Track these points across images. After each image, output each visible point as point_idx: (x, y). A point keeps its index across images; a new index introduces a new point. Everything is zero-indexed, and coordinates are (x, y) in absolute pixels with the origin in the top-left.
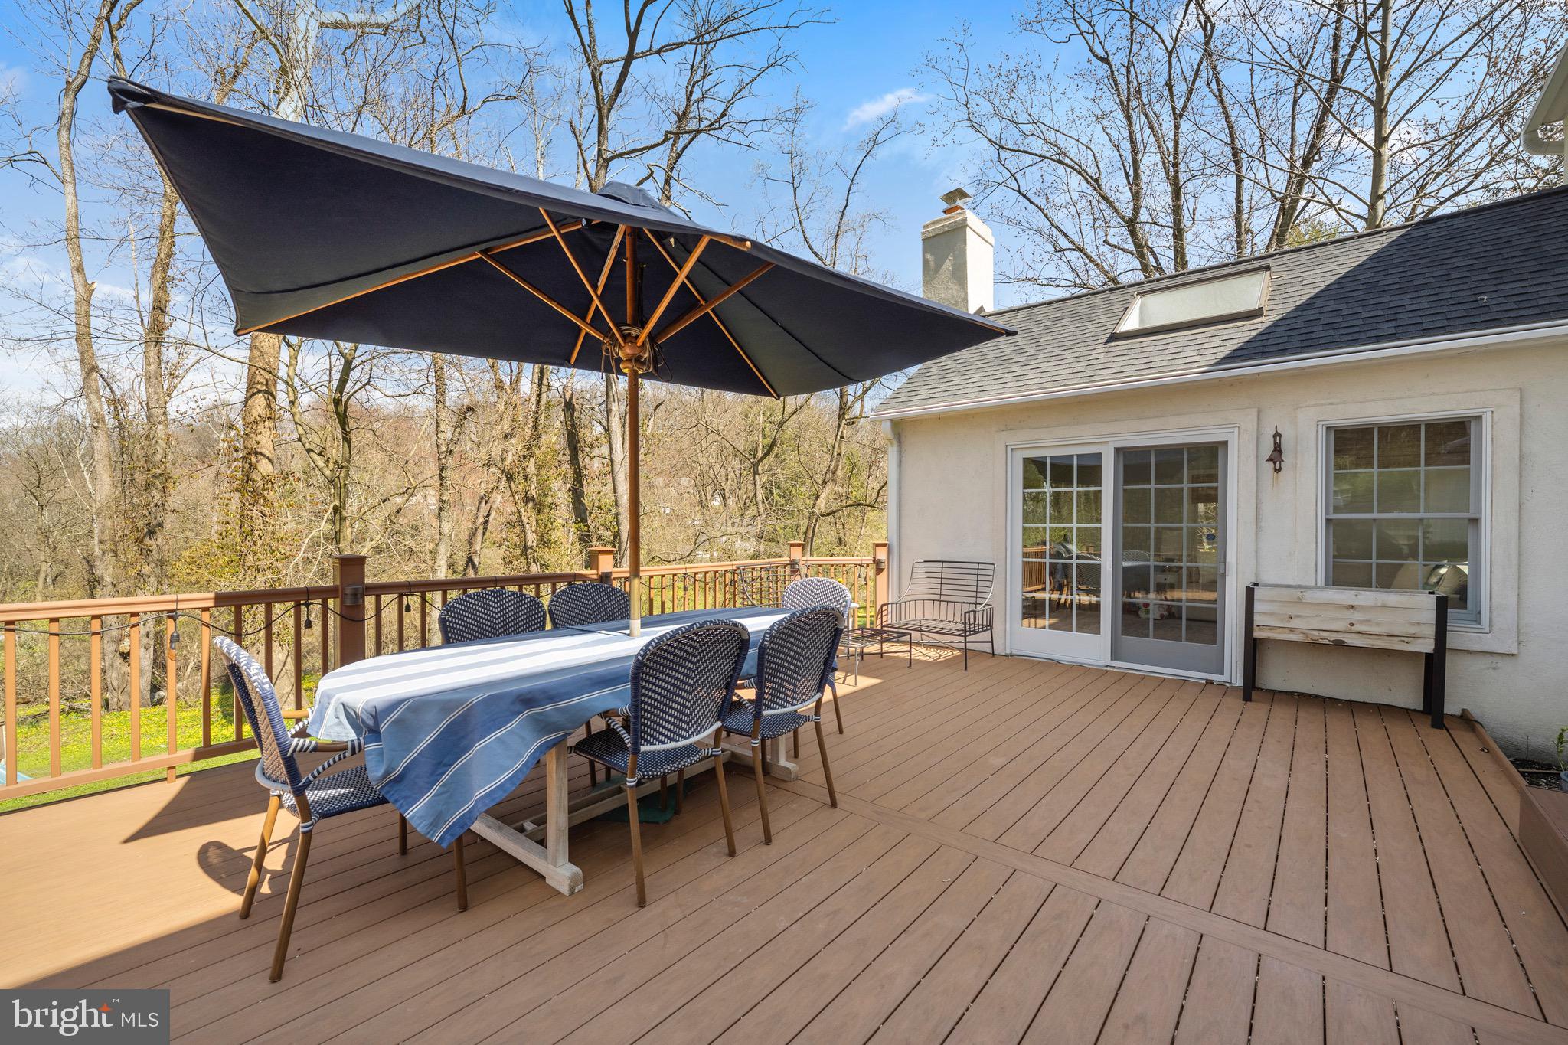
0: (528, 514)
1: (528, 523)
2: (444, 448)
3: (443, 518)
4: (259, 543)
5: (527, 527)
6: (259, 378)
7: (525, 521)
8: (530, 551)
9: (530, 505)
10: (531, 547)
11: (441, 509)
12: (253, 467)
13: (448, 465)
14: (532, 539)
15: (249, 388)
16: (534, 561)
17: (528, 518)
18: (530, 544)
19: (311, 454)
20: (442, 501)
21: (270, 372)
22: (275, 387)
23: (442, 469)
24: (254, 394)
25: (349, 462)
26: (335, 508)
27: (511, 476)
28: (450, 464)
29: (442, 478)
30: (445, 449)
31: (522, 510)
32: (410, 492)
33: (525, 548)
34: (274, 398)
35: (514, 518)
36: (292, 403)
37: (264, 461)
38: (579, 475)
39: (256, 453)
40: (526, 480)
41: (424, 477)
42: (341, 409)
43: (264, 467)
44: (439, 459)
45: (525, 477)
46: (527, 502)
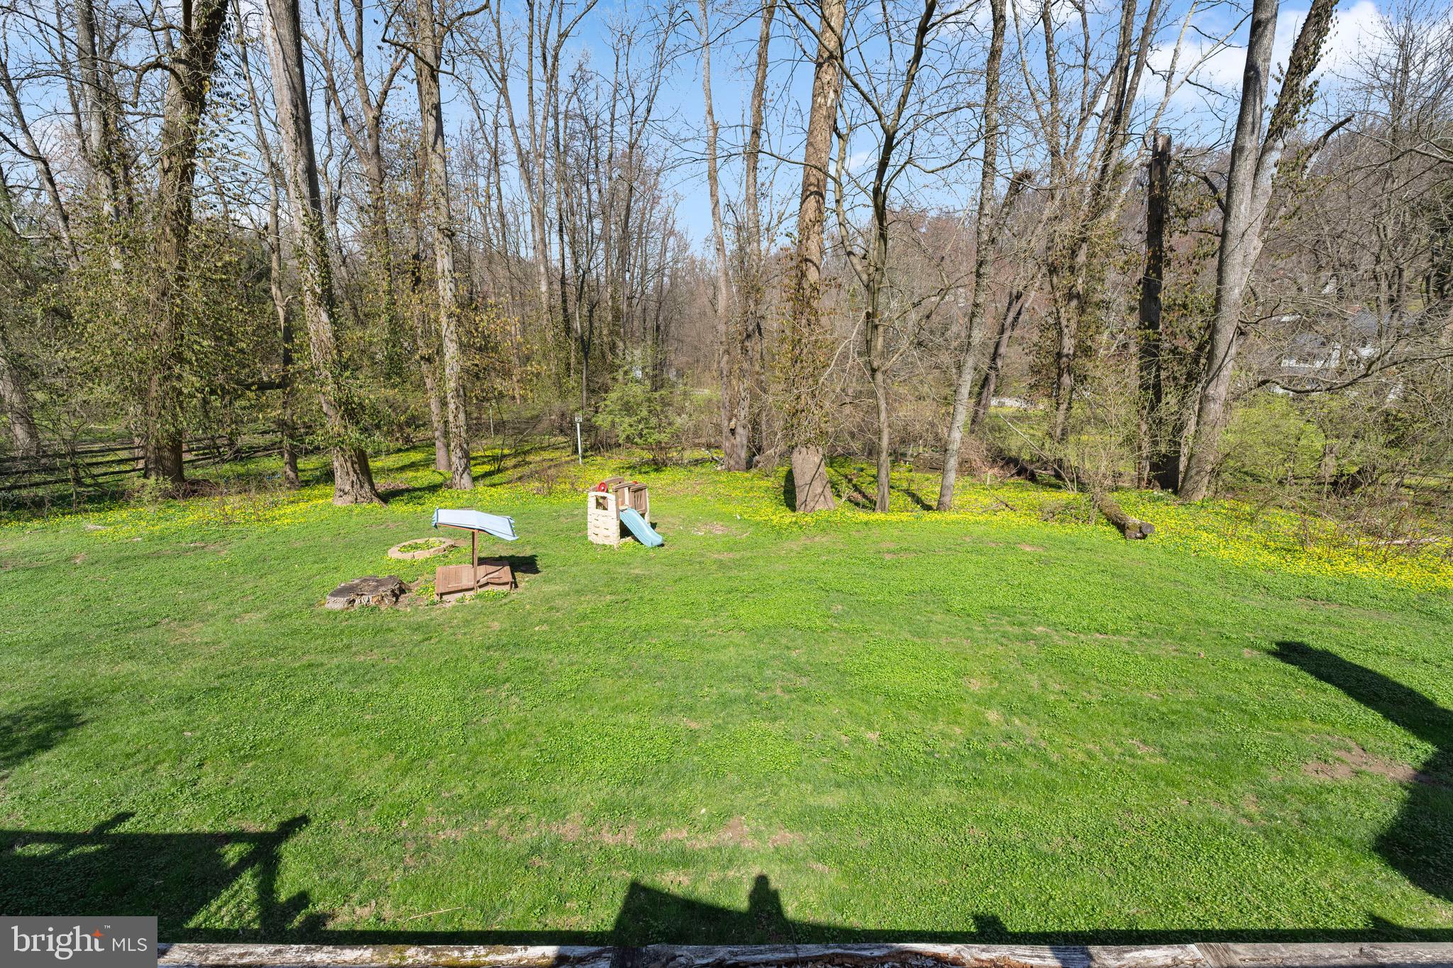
0: (1069, 313)
1: (1067, 326)
2: (985, 237)
3: (975, 325)
4: (805, 351)
5: (1066, 330)
6: (813, 180)
7: (1064, 323)
8: (1064, 359)
9: (1074, 303)
10: (1067, 356)
11: (973, 315)
12: (803, 275)
13: (988, 258)
14: (1069, 345)
15: (804, 191)
16: (1068, 371)
17: (1068, 320)
18: (1065, 351)
19: (852, 257)
20: (976, 305)
21: (820, 170)
22: (825, 187)
23: (980, 264)
24: (807, 197)
25: (883, 264)
26: (868, 315)
27: (1055, 268)
28: (991, 257)
29: (979, 275)
30: (987, 238)
31: (1063, 310)
32: (943, 292)
33: (1059, 355)
34: (823, 199)
35: (1051, 321)
36: (838, 201)
37: (813, 269)
38: (1157, 261)
39: (807, 260)
40: (1073, 273)
41: (958, 275)
42: (880, 199)
43: (813, 275)
44: (978, 251)
45: (1072, 269)
46: (1070, 300)
